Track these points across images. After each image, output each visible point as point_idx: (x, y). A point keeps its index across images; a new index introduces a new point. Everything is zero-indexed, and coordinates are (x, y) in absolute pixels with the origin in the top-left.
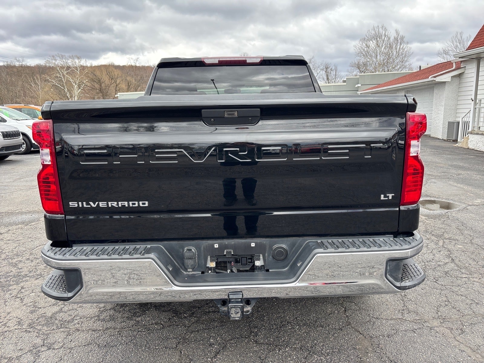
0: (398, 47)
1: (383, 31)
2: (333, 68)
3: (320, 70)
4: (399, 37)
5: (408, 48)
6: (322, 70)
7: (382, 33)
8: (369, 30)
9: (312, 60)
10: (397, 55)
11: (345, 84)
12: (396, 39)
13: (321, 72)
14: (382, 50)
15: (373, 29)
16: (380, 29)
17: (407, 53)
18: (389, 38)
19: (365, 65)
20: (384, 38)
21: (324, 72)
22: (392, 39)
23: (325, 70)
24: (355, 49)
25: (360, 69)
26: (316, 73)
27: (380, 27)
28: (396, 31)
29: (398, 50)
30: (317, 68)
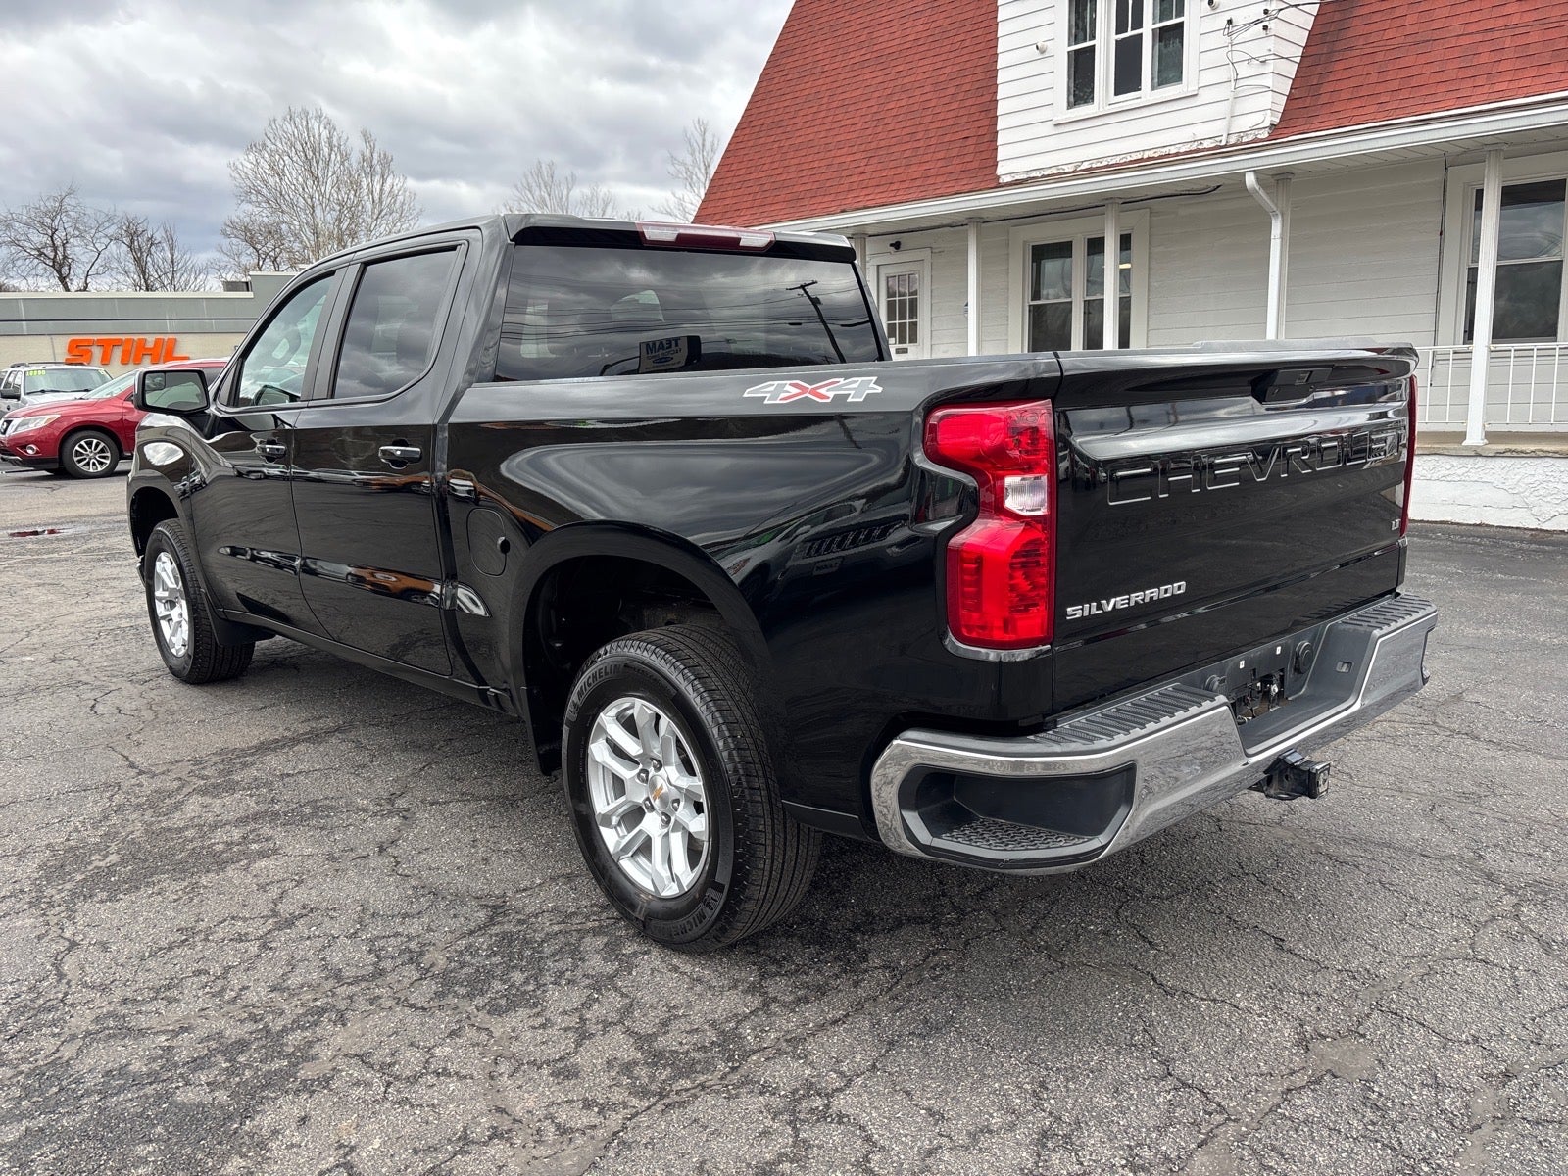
0: (378, 187)
1: (322, 129)
2: (158, 237)
3: (107, 241)
4: (376, 155)
5: (407, 194)
6: (117, 239)
7: (320, 136)
8: (275, 120)
9: (66, 200)
10: (377, 211)
11: (250, 295)
12: (367, 162)
13: (113, 246)
14: (328, 191)
15: (288, 117)
16: (313, 120)
17: (405, 207)
18: (345, 157)
19: (272, 232)
20: (330, 155)
21: (124, 248)
22: (355, 158)
23: (127, 240)
24: (234, 174)
25: (259, 247)
26: (91, 247)
27: (310, 115)
28: (364, 136)
29: (377, 197)
30: (93, 231)
